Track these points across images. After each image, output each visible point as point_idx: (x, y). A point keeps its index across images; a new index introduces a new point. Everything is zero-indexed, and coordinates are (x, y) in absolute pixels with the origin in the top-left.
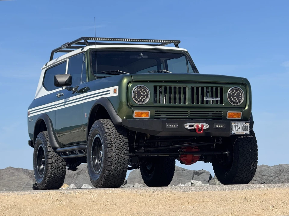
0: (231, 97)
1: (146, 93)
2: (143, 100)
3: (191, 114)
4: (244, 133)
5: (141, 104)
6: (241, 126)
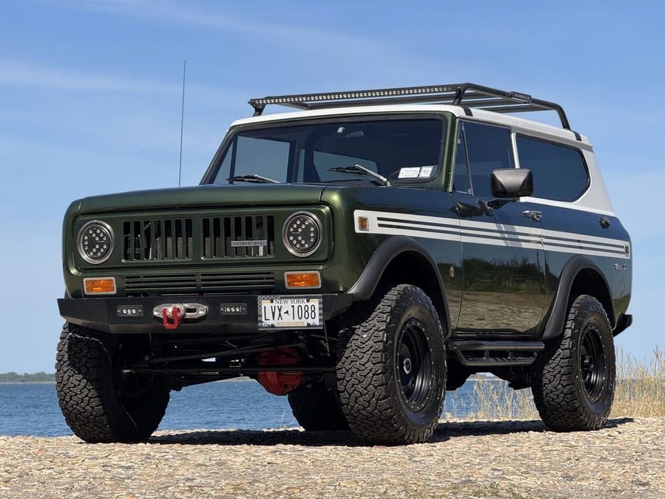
0: (291, 238)
1: (105, 239)
2: (99, 254)
3: (202, 280)
4: (302, 323)
5: (97, 262)
6: (293, 306)
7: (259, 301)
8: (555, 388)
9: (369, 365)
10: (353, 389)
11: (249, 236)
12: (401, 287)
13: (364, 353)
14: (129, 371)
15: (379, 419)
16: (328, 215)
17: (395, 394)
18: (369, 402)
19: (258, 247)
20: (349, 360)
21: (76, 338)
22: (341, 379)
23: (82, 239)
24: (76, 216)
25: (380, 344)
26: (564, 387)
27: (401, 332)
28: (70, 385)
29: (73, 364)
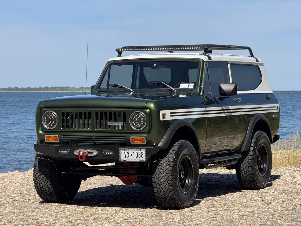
0: (133, 122)
1: (54, 119)
2: (51, 125)
3: (95, 138)
4: (138, 159)
5: (50, 128)
6: (134, 152)
7: (119, 150)
8: (246, 172)
9: (166, 177)
10: (159, 186)
11: (115, 120)
12: (180, 142)
13: (164, 171)
14: (64, 173)
15: (170, 199)
16: (149, 113)
17: (177, 188)
18: (166, 192)
19: (119, 125)
20: (158, 174)
21: (42, 159)
22: (154, 182)
23: (44, 118)
24: (41, 108)
25: (171, 168)
26: (250, 172)
27: (180, 161)
28: (39, 179)
29: (40, 171)
